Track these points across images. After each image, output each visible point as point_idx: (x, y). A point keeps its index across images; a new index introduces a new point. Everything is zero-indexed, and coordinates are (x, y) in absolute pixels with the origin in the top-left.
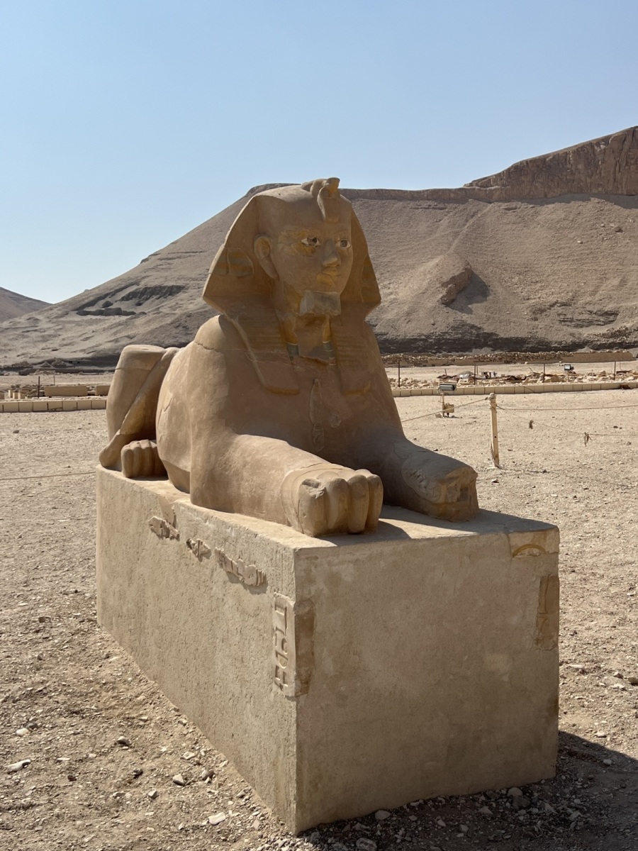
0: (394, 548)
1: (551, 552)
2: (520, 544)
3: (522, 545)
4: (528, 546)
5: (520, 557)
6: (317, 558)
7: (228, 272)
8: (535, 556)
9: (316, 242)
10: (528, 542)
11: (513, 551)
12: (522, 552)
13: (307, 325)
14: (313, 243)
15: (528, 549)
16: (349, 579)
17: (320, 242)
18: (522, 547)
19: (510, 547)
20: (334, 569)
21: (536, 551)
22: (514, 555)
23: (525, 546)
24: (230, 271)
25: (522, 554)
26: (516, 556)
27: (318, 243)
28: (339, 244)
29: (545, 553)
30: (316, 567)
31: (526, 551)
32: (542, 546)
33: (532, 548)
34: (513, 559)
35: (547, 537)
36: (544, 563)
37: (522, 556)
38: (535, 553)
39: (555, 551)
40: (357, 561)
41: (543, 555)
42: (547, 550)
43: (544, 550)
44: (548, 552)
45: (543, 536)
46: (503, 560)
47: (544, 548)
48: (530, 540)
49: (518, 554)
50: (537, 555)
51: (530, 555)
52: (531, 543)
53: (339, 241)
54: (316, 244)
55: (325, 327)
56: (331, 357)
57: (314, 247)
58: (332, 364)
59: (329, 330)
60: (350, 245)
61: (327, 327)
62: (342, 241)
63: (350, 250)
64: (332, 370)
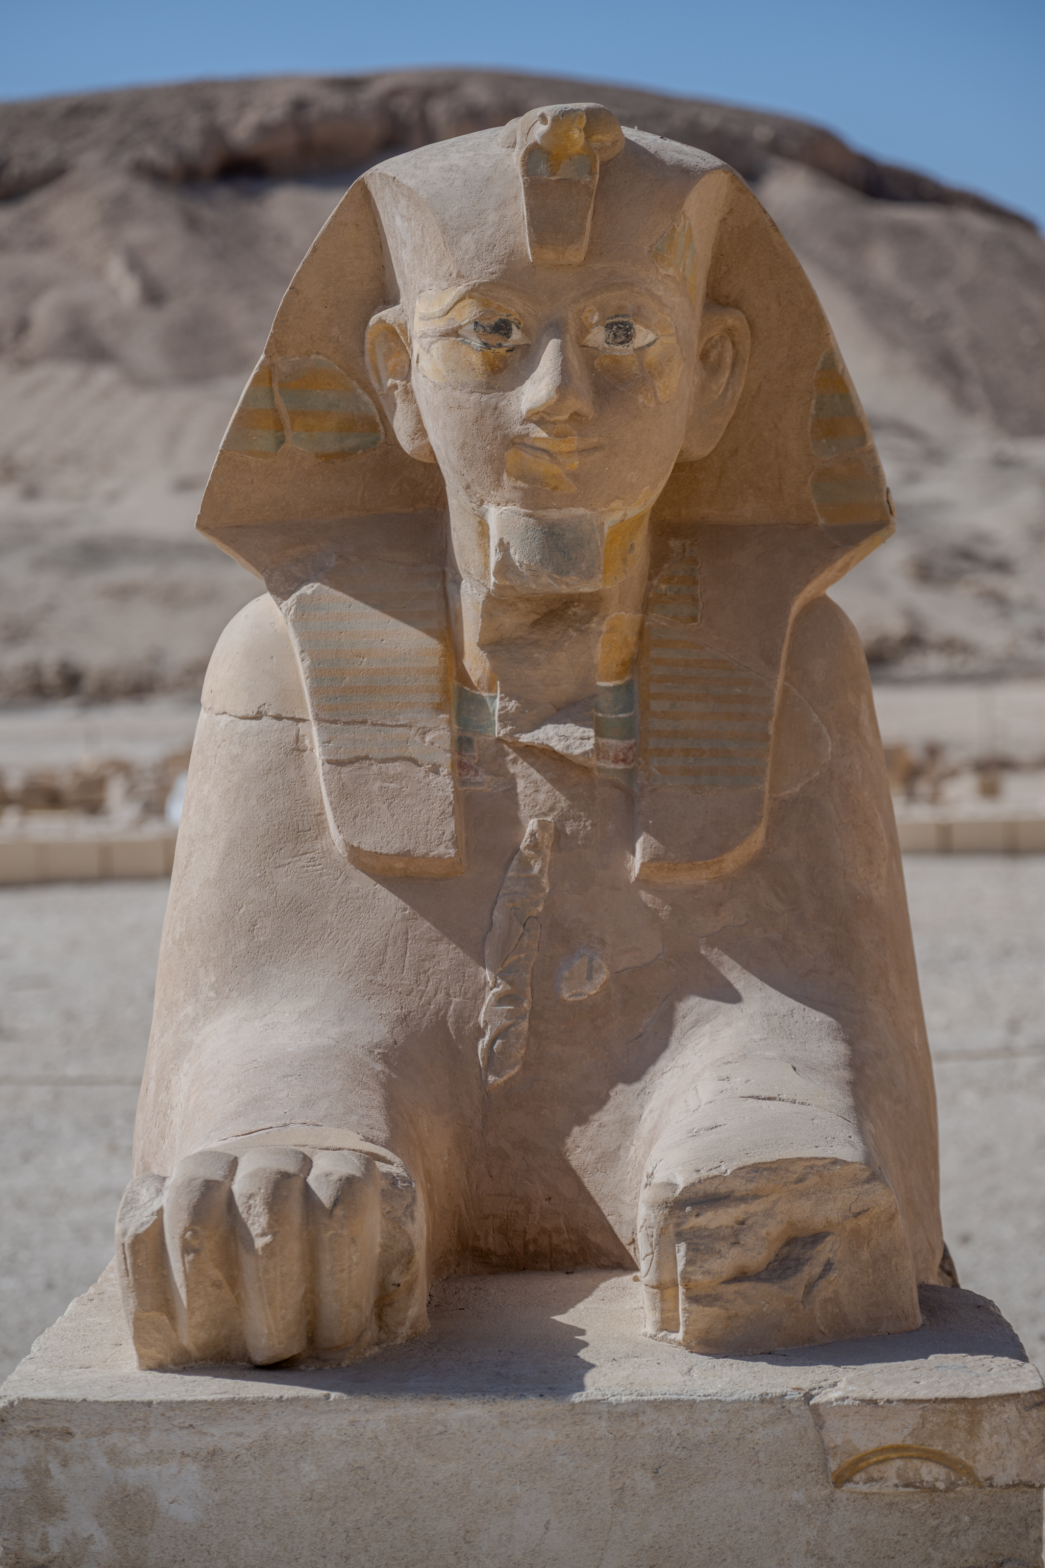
0: (353, 1423)
1: (1002, 1479)
2: (864, 1443)
3: (872, 1446)
4: (899, 1450)
5: (865, 1488)
6: (68, 1434)
7: (281, 441)
8: (934, 1489)
9: (508, 335)
10: (896, 1439)
11: (833, 1466)
12: (874, 1471)
13: (535, 623)
14: (494, 339)
15: (899, 1463)
16: (186, 1513)
17: (525, 331)
18: (875, 1453)
19: (825, 1451)
20: (132, 1475)
21: (930, 1472)
22: (840, 1480)
23: (883, 1450)
24: (289, 435)
25: (871, 1480)
26: (849, 1486)
27: (516, 336)
28: (598, 337)
29: (976, 1482)
30: (65, 1464)
31: (892, 1469)
32: (961, 1455)
33: (917, 1462)
34: (838, 1494)
35: (986, 1425)
36: (974, 1519)
37: (875, 1488)
38: (927, 1477)
39: (1024, 1478)
40: (213, 1453)
41: (968, 1490)
42: (982, 1472)
43: (970, 1472)
44: (990, 1479)
45: (962, 1420)
46: (798, 1496)
47: (970, 1463)
48: (906, 1432)
49: (857, 1478)
50: (941, 1486)
51: (906, 1486)
52: (909, 1442)
53: (596, 324)
54: (509, 343)
55: (604, 628)
56: (622, 738)
57: (502, 351)
58: (621, 766)
59: (632, 638)
60: (651, 337)
61: (612, 629)
62: (609, 327)
63: (652, 355)
64: (616, 786)
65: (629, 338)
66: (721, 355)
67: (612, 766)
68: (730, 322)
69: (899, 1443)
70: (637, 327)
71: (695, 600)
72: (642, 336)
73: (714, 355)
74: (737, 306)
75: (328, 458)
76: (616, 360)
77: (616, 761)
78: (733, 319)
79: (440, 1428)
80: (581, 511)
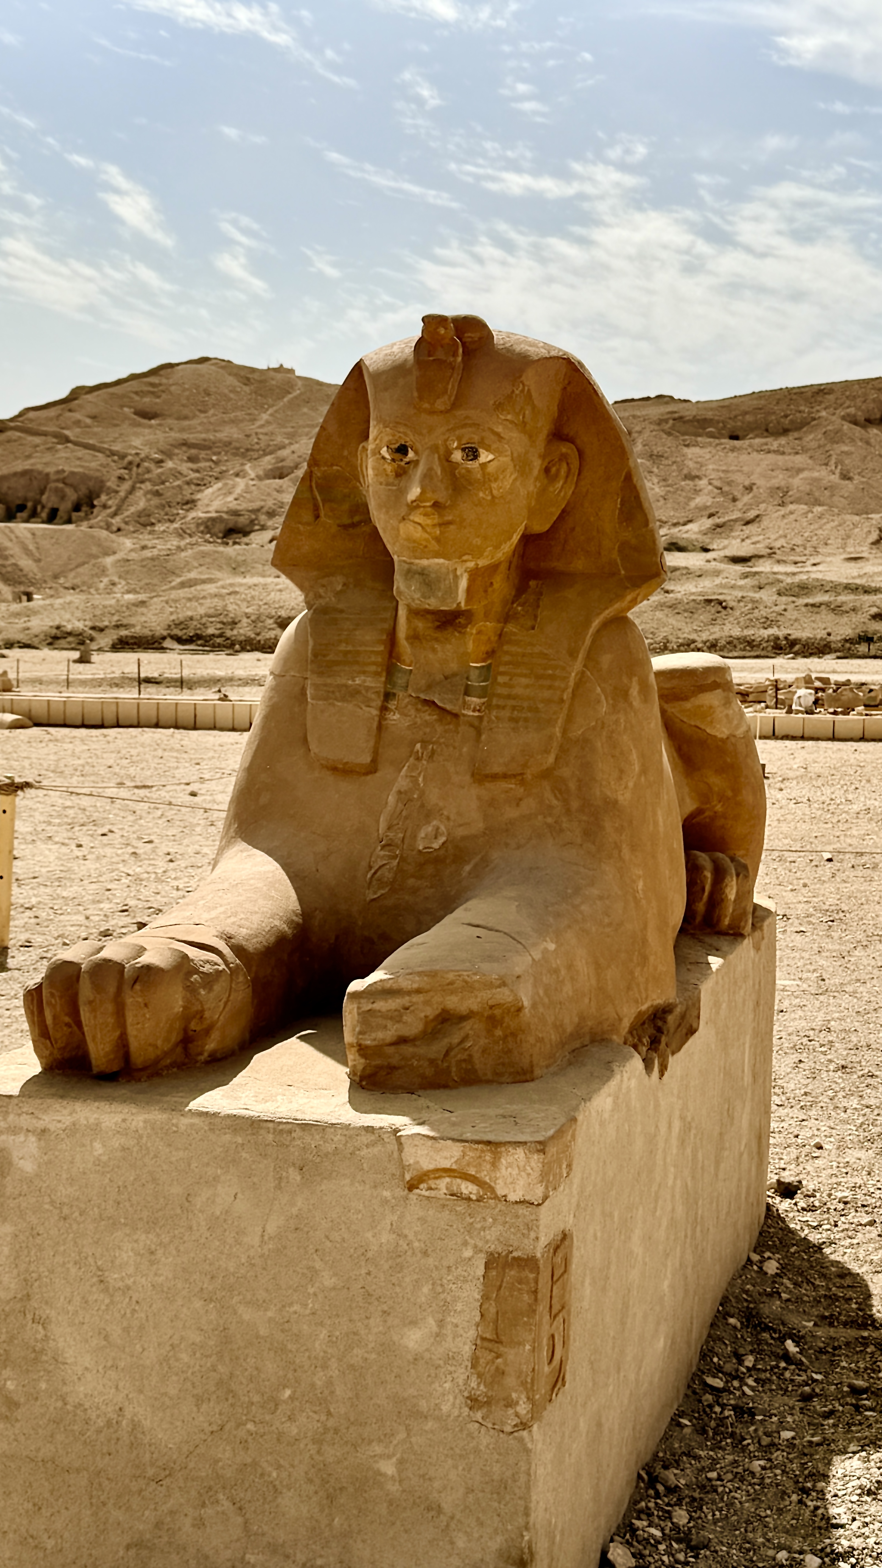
0: (124, 1120)
1: (512, 1197)
2: (427, 1165)
3: (431, 1167)
4: (448, 1172)
5: (427, 1193)
7: (317, 517)
8: (469, 1199)
9: (406, 453)
10: (447, 1164)
11: (408, 1177)
12: (432, 1183)
13: (438, 627)
14: (398, 456)
15: (448, 1180)
16: (28, 1166)
17: (416, 452)
18: (433, 1171)
19: (403, 1167)
21: (468, 1188)
22: (412, 1186)
23: (437, 1170)
24: (322, 514)
25: (430, 1189)
26: (416, 1191)
27: (411, 454)
28: (457, 456)
29: (496, 1197)
31: (443, 1184)
32: (487, 1179)
33: (459, 1181)
34: (411, 1196)
35: (503, 1161)
36: (495, 1220)
37: (432, 1193)
38: (465, 1191)
39: (527, 1198)
40: (44, 1131)
41: (492, 1202)
42: (500, 1192)
43: (492, 1190)
44: (505, 1196)
45: (488, 1157)
46: (387, 1194)
47: (492, 1184)
48: (453, 1160)
49: (422, 1186)
50: (474, 1197)
51: (452, 1195)
52: (454, 1167)
53: (456, 448)
54: (407, 460)
55: (474, 631)
56: (480, 697)
57: (403, 463)
58: (477, 714)
59: (494, 638)
60: (491, 457)
61: (479, 632)
62: (463, 450)
63: (491, 468)
64: (472, 725)
65: (476, 457)
66: (558, 471)
67: (471, 713)
68: (564, 450)
69: (448, 1166)
70: (481, 450)
71: (536, 617)
72: (485, 456)
73: (554, 470)
74: (571, 440)
75: (345, 527)
76: (469, 471)
77: (474, 711)
78: (565, 448)
79: (175, 1129)
80: (441, 561)
